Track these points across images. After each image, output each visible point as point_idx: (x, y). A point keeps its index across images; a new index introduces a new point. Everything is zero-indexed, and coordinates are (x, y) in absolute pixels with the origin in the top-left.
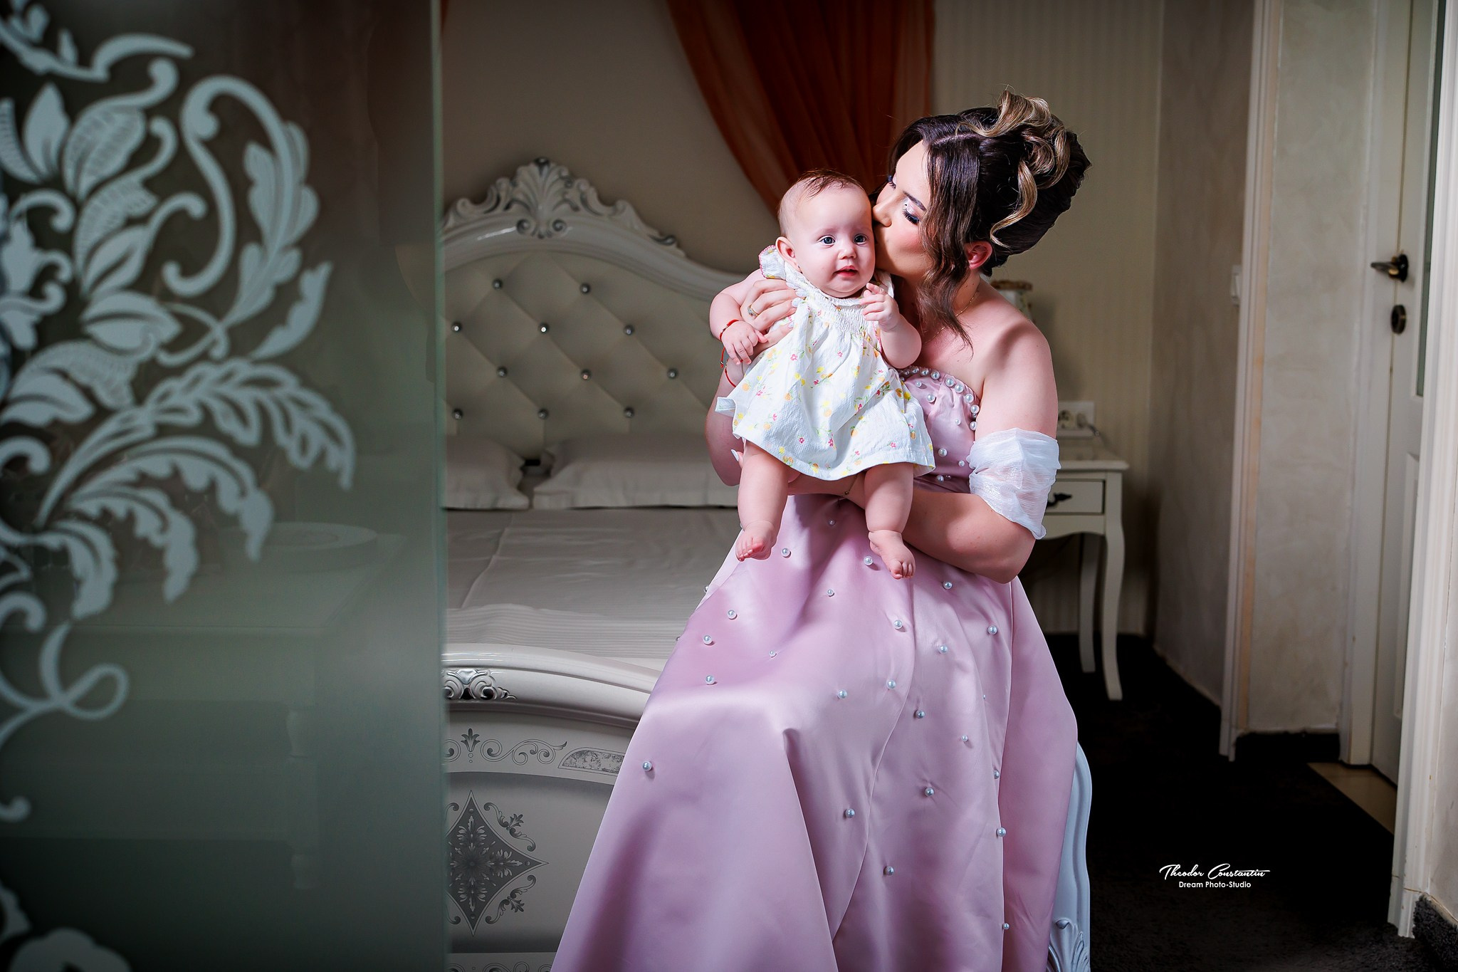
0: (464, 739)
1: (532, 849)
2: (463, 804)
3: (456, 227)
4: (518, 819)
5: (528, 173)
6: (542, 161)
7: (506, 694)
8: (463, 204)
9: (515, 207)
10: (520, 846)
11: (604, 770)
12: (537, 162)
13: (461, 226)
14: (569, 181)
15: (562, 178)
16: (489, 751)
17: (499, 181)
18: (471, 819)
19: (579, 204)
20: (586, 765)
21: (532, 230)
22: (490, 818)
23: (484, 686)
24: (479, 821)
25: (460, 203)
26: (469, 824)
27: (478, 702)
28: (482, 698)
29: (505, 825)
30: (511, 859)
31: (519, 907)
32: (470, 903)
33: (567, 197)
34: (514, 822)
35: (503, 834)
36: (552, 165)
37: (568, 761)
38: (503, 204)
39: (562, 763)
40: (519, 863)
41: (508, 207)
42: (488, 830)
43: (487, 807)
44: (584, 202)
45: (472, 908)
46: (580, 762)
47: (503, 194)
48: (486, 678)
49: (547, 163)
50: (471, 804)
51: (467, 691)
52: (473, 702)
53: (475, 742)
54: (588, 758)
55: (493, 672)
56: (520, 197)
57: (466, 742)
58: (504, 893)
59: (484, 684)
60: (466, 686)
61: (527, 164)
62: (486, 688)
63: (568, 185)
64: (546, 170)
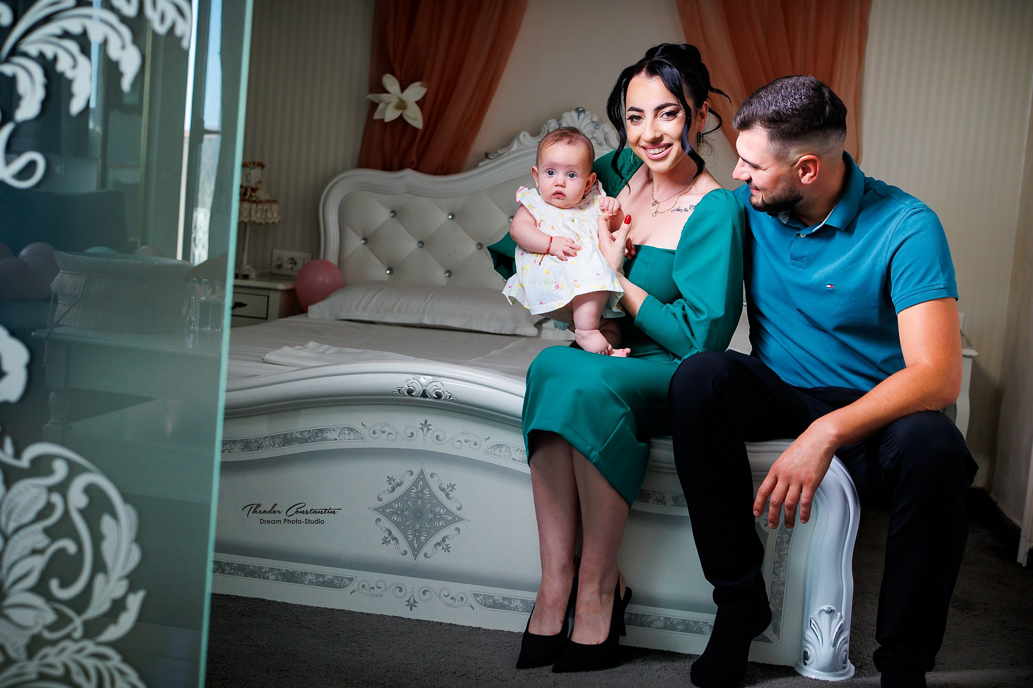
0: (421, 426)
1: (459, 509)
2: (416, 472)
3: (518, 151)
4: (453, 486)
5: (569, 117)
6: (580, 109)
7: (450, 397)
8: (524, 136)
10: (451, 505)
11: (513, 459)
12: (577, 110)
13: (522, 150)
14: (598, 124)
15: (592, 122)
16: (437, 437)
17: (549, 121)
18: (421, 483)
19: (604, 142)
20: (501, 454)
22: (434, 484)
23: (436, 389)
24: (426, 485)
25: (521, 135)
26: (419, 486)
27: (431, 400)
28: (434, 397)
29: (443, 490)
30: (445, 514)
31: (447, 549)
32: (415, 542)
33: (595, 135)
34: (450, 489)
35: (441, 496)
36: (587, 113)
37: (489, 450)
39: (485, 452)
40: (450, 518)
42: (431, 491)
43: (432, 475)
44: (606, 139)
45: (416, 546)
46: (497, 451)
48: (438, 384)
49: (584, 111)
50: (422, 472)
51: (424, 391)
52: (427, 399)
53: (429, 429)
54: (503, 450)
55: (444, 381)
57: (422, 429)
58: (438, 538)
59: (436, 387)
60: (424, 388)
61: (570, 111)
62: (437, 390)
63: (597, 127)
64: (582, 115)
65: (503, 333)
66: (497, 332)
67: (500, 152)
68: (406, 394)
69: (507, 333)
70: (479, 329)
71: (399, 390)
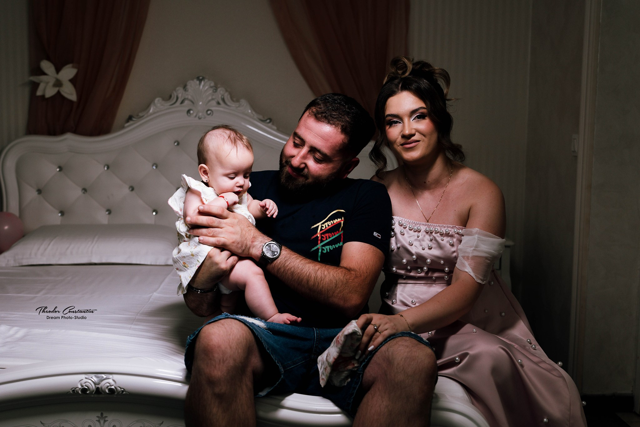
0: (98, 419)
3: (154, 113)
5: (193, 84)
6: (201, 78)
7: (123, 391)
8: (158, 101)
9: (186, 102)
12: (198, 78)
13: (158, 112)
14: (215, 89)
15: (211, 87)
16: (114, 426)
17: (177, 89)
19: (221, 102)
21: (195, 114)
25: (156, 100)
27: (105, 396)
28: (108, 394)
33: (214, 97)
36: (206, 80)
38: (180, 100)
41: (182, 102)
44: (223, 100)
47: (180, 95)
48: (111, 381)
49: (203, 79)
51: (98, 389)
52: (101, 396)
53: (105, 421)
55: (116, 377)
56: (190, 97)
57: (99, 421)
59: (108, 384)
60: (97, 386)
61: (193, 80)
62: (109, 387)
63: (214, 91)
64: (203, 83)
65: (158, 264)
66: (153, 264)
67: (141, 114)
68: (80, 392)
69: (161, 264)
70: (138, 263)
71: (74, 390)
